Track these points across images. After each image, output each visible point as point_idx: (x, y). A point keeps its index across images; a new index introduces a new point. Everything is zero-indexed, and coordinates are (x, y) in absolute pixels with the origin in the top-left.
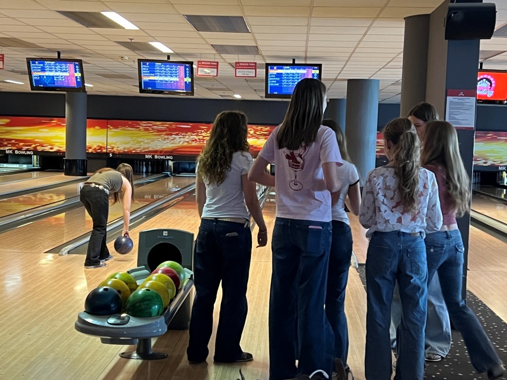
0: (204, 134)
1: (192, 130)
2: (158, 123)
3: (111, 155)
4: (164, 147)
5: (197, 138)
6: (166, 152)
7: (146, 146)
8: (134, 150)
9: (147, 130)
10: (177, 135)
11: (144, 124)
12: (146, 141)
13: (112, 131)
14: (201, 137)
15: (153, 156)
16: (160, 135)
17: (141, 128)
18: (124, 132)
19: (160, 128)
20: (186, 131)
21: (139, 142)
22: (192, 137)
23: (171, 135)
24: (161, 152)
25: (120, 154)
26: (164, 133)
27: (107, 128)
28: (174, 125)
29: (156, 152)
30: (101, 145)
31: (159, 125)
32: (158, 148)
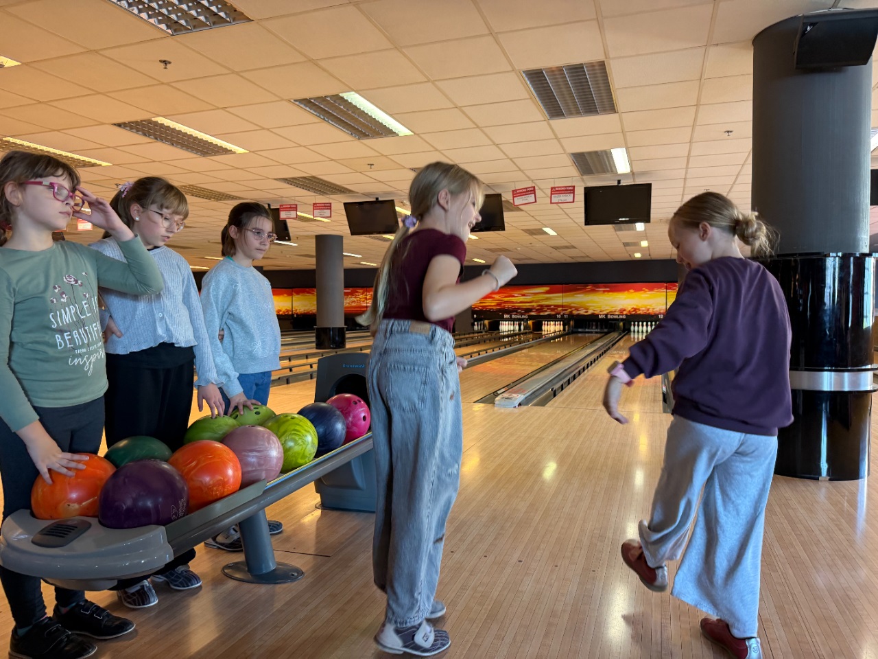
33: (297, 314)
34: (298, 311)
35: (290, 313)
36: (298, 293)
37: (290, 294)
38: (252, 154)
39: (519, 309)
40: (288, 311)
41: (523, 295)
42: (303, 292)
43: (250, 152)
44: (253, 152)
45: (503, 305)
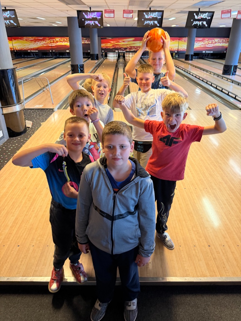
0: (48, 41)
1: (43, 40)
2: (30, 37)
3: (15, 51)
4: (34, 47)
5: (45, 43)
6: (35, 49)
7: (27, 47)
8: (23, 48)
9: (26, 40)
10: (38, 42)
11: (25, 38)
12: (27, 45)
13: (14, 42)
14: (47, 42)
15: (31, 51)
16: (32, 42)
17: (24, 40)
18: (18, 41)
19: (31, 39)
20: (41, 40)
21: (25, 45)
22: (44, 43)
23: (36, 42)
24: (33, 49)
25: (18, 50)
26: (33, 41)
27: (12, 40)
28: (36, 38)
29: (31, 49)
31: (31, 38)
32: (32, 47)
39: (122, 48)
41: (124, 42)
45: (115, 46)
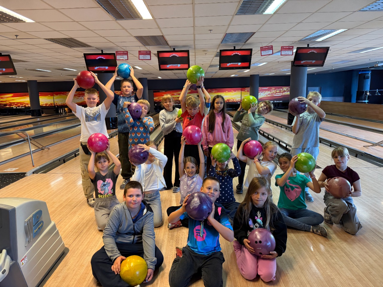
13: (55, 97)
27: (53, 95)
30: (52, 103)
33: (57, 106)
34: (58, 104)
35: (53, 105)
36: (57, 95)
37: (52, 95)
38: (37, 23)
40: (52, 104)
42: (60, 94)
43: (36, 22)
44: (38, 22)
